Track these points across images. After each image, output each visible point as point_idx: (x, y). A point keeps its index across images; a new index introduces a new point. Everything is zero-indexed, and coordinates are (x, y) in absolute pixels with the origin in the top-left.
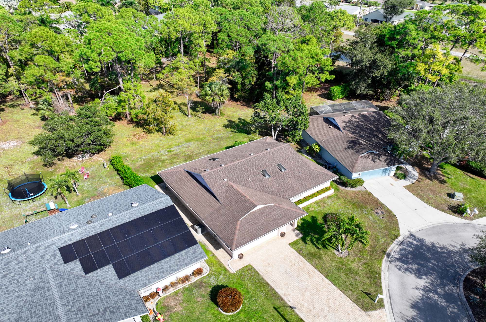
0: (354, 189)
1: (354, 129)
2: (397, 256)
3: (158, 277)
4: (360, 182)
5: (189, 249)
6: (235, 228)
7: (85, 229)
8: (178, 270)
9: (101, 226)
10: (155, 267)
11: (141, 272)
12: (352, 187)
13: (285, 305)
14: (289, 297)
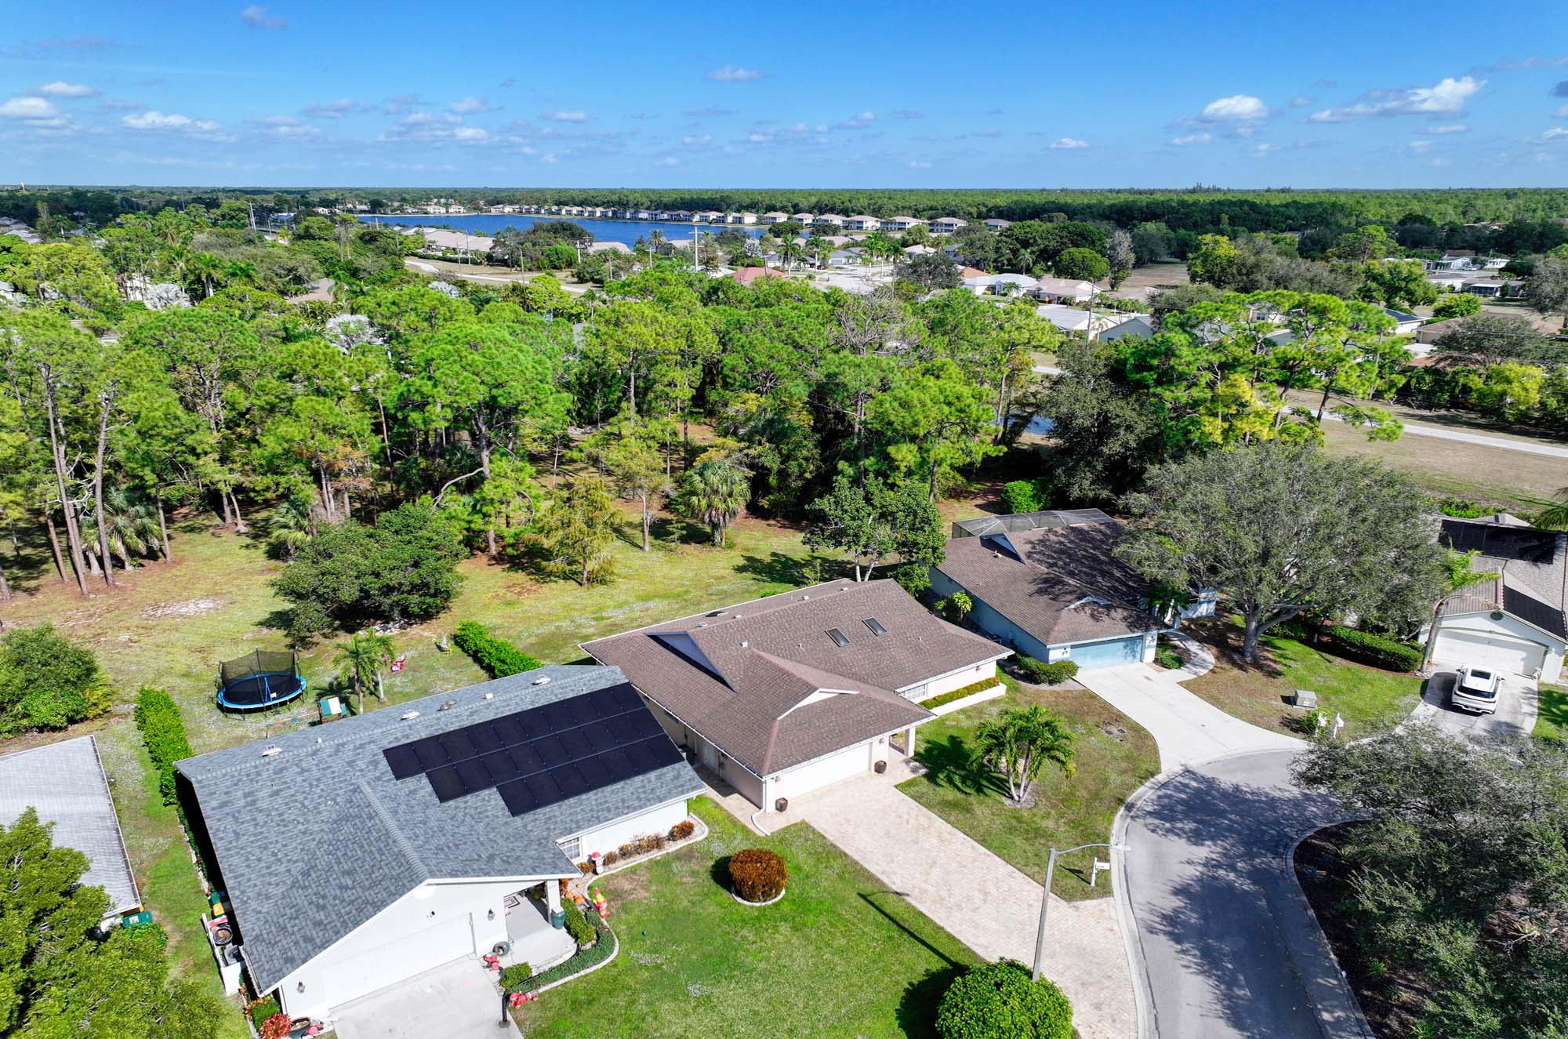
0: (1056, 687)
1: (1054, 558)
2: (1150, 809)
3: (598, 818)
4: (1067, 670)
5: (665, 770)
6: (769, 735)
7: (438, 719)
8: (641, 807)
9: (472, 714)
10: (591, 798)
11: (560, 806)
12: (1051, 683)
13: (886, 891)
14: (893, 876)
